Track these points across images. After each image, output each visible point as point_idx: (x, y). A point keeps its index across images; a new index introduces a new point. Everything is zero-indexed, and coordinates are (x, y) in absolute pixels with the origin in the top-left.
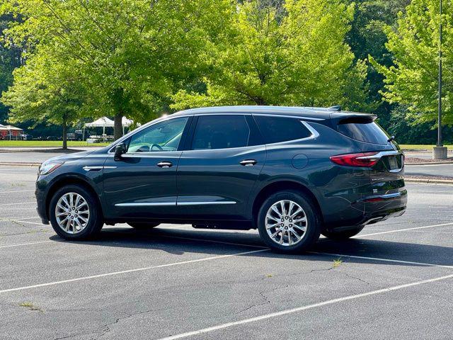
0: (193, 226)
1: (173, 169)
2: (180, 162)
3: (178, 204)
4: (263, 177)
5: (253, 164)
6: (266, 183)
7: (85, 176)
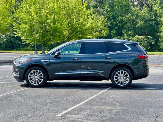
0: (80, 80)
1: (79, 60)
2: (81, 58)
3: (81, 73)
4: (114, 63)
5: (110, 58)
6: (115, 65)
7: (42, 64)
